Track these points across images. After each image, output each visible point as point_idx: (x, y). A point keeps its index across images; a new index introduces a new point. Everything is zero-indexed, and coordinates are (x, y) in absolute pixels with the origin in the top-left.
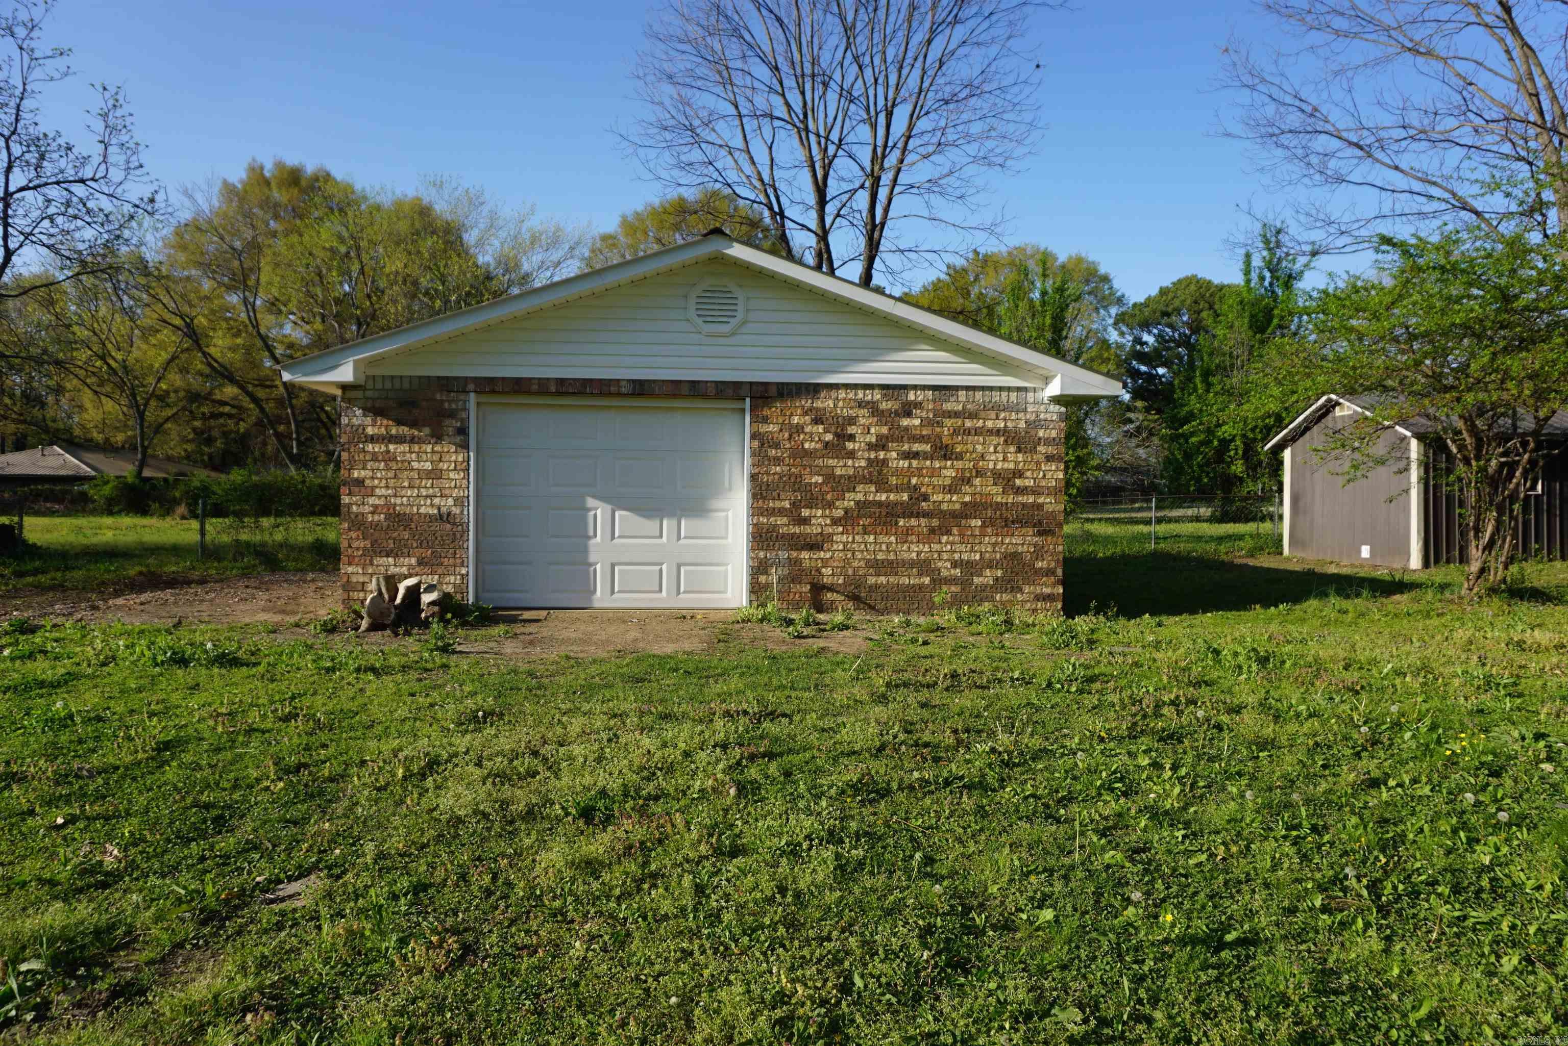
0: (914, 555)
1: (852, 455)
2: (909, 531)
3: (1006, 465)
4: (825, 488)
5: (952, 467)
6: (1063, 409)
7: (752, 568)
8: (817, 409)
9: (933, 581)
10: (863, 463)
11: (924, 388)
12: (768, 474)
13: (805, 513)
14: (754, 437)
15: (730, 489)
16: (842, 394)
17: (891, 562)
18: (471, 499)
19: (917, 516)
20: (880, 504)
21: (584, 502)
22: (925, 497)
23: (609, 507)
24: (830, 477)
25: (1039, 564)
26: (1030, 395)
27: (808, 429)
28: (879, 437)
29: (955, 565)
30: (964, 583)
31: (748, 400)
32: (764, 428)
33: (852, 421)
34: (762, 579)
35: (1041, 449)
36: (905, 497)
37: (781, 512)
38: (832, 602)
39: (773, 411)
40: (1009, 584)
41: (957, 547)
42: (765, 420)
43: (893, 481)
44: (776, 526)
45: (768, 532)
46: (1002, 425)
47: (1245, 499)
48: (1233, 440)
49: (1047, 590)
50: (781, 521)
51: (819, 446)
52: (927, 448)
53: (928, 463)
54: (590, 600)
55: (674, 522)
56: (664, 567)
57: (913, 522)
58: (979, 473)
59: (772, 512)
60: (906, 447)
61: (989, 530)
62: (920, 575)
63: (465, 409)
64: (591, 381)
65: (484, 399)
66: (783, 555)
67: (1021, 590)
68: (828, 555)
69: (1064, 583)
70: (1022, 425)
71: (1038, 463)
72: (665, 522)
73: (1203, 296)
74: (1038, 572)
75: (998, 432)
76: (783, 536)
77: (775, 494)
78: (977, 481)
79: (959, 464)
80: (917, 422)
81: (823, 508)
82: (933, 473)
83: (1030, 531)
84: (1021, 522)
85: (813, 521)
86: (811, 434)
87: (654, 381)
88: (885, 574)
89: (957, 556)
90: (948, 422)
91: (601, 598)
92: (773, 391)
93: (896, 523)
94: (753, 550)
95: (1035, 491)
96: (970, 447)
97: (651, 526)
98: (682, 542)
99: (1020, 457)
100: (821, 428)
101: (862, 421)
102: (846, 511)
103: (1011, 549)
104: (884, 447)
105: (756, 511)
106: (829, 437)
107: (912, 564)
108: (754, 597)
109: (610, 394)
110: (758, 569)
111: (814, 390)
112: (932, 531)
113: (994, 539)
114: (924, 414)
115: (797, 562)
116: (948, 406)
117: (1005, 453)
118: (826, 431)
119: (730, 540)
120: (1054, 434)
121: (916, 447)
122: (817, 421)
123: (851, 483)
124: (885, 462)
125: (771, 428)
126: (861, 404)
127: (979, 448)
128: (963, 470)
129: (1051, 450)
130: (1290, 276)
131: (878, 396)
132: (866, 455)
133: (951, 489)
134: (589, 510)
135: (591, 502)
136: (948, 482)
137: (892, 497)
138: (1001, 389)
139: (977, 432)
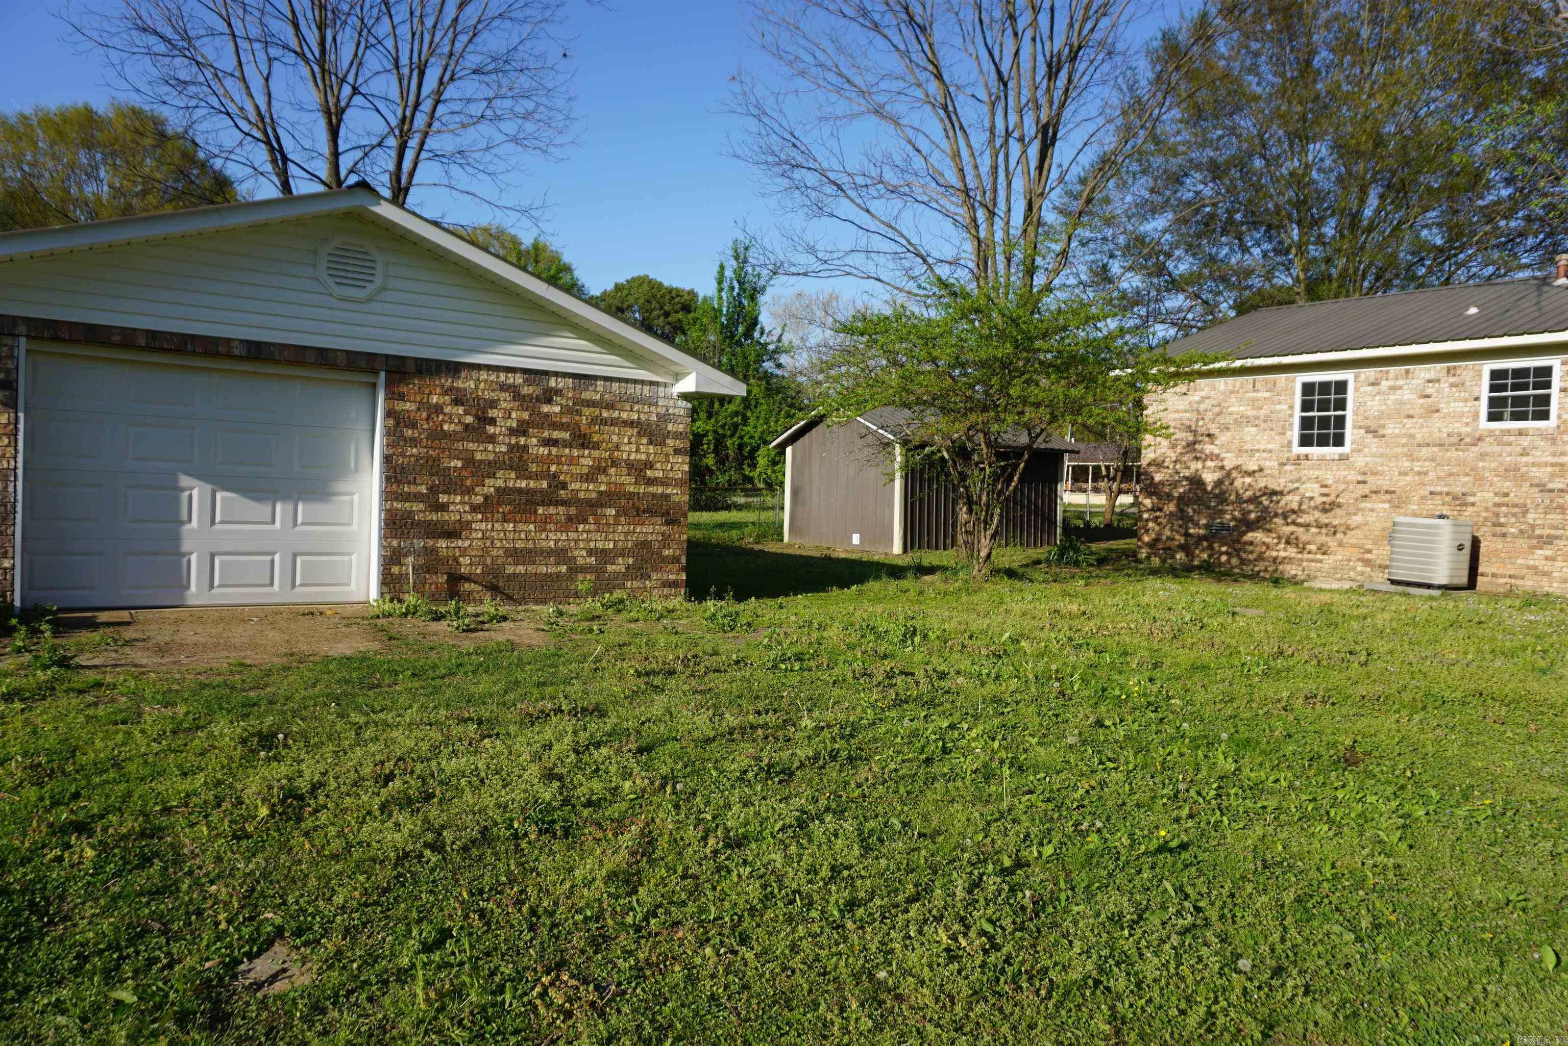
0: (552, 544)
1: (492, 439)
2: (547, 519)
3: (639, 456)
4: (465, 473)
5: (590, 456)
6: (689, 405)
7: (385, 557)
8: (458, 390)
9: (570, 569)
10: (504, 449)
11: (565, 375)
12: (404, 456)
13: (443, 498)
14: (389, 414)
15: (357, 470)
16: (484, 375)
17: (530, 551)
18: (20, 472)
19: (557, 504)
20: (520, 491)
21: (176, 481)
22: (564, 486)
23: (208, 488)
24: (469, 461)
25: (666, 552)
26: (661, 389)
27: (447, 410)
28: (520, 422)
29: (590, 552)
30: (598, 571)
31: (383, 375)
32: (400, 406)
33: (493, 404)
34: (395, 569)
35: (669, 442)
36: (545, 484)
37: (417, 497)
38: (470, 593)
39: (411, 388)
40: (638, 572)
41: (594, 536)
42: (402, 397)
43: (533, 468)
44: (411, 512)
45: (402, 518)
46: (635, 417)
47: (715, 490)
48: (706, 435)
49: (672, 577)
50: (417, 507)
51: (459, 428)
52: (566, 435)
53: (567, 451)
54: (183, 597)
55: (290, 506)
56: (277, 557)
57: (552, 510)
58: (614, 463)
59: (407, 497)
60: (546, 434)
61: (622, 519)
62: (558, 564)
63: (11, 357)
64: (193, 337)
65: (36, 346)
66: (419, 543)
67: (649, 577)
68: (467, 543)
69: (687, 569)
70: (654, 418)
71: (667, 455)
72: (279, 507)
73: (654, 296)
74: (664, 559)
75: (632, 424)
76: (419, 523)
77: (411, 478)
78: (612, 471)
79: (596, 454)
80: (557, 409)
81: (462, 494)
82: (572, 461)
83: (659, 520)
84: (651, 512)
85: (452, 508)
86: (451, 416)
87: (273, 344)
88: (524, 564)
89: (592, 545)
90: (586, 411)
91: (195, 593)
92: (411, 367)
93: (535, 512)
94: (385, 538)
95: (664, 482)
96: (606, 437)
97: (262, 510)
98: (298, 528)
99: (651, 449)
100: (461, 410)
101: (504, 405)
102: (486, 498)
103: (642, 538)
104: (525, 433)
105: (388, 495)
106: (469, 419)
107: (550, 552)
108: (386, 590)
109: (217, 355)
110: (390, 559)
111: (455, 368)
112: (570, 519)
113: (626, 528)
114: (564, 402)
115: (434, 550)
116: (586, 395)
117: (638, 445)
118: (466, 413)
119: (355, 527)
120: (681, 428)
121: (556, 434)
122: (457, 402)
123: (492, 468)
124: (525, 448)
125: (408, 406)
126: (503, 387)
127: (615, 438)
128: (600, 459)
129: (678, 443)
130: (755, 289)
131: (519, 379)
132: (507, 440)
133: (589, 478)
134: (182, 490)
135: (185, 481)
136: (585, 470)
137: (532, 484)
138: (635, 382)
139: (614, 422)
